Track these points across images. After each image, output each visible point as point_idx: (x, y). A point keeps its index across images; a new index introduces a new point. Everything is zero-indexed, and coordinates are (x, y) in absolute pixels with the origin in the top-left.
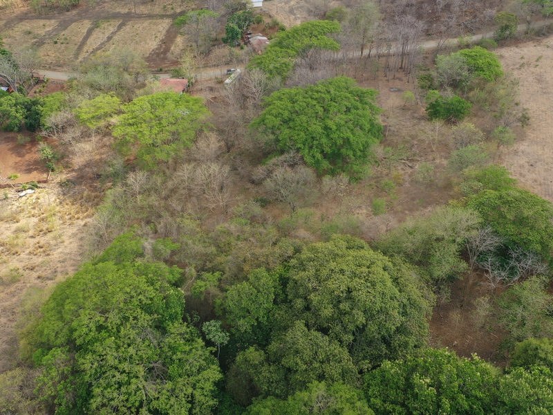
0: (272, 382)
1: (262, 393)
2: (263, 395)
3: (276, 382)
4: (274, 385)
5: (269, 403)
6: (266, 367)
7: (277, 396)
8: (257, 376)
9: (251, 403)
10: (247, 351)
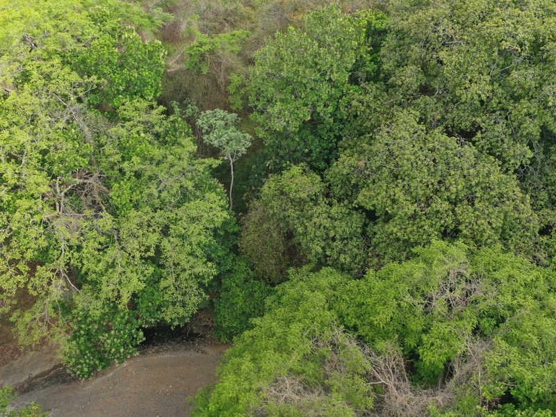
0: (334, 239)
1: (310, 261)
2: (312, 265)
3: (342, 239)
4: (338, 244)
5: (324, 282)
6: (322, 208)
7: (342, 269)
8: (302, 224)
9: (286, 279)
10: (286, 174)
